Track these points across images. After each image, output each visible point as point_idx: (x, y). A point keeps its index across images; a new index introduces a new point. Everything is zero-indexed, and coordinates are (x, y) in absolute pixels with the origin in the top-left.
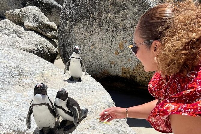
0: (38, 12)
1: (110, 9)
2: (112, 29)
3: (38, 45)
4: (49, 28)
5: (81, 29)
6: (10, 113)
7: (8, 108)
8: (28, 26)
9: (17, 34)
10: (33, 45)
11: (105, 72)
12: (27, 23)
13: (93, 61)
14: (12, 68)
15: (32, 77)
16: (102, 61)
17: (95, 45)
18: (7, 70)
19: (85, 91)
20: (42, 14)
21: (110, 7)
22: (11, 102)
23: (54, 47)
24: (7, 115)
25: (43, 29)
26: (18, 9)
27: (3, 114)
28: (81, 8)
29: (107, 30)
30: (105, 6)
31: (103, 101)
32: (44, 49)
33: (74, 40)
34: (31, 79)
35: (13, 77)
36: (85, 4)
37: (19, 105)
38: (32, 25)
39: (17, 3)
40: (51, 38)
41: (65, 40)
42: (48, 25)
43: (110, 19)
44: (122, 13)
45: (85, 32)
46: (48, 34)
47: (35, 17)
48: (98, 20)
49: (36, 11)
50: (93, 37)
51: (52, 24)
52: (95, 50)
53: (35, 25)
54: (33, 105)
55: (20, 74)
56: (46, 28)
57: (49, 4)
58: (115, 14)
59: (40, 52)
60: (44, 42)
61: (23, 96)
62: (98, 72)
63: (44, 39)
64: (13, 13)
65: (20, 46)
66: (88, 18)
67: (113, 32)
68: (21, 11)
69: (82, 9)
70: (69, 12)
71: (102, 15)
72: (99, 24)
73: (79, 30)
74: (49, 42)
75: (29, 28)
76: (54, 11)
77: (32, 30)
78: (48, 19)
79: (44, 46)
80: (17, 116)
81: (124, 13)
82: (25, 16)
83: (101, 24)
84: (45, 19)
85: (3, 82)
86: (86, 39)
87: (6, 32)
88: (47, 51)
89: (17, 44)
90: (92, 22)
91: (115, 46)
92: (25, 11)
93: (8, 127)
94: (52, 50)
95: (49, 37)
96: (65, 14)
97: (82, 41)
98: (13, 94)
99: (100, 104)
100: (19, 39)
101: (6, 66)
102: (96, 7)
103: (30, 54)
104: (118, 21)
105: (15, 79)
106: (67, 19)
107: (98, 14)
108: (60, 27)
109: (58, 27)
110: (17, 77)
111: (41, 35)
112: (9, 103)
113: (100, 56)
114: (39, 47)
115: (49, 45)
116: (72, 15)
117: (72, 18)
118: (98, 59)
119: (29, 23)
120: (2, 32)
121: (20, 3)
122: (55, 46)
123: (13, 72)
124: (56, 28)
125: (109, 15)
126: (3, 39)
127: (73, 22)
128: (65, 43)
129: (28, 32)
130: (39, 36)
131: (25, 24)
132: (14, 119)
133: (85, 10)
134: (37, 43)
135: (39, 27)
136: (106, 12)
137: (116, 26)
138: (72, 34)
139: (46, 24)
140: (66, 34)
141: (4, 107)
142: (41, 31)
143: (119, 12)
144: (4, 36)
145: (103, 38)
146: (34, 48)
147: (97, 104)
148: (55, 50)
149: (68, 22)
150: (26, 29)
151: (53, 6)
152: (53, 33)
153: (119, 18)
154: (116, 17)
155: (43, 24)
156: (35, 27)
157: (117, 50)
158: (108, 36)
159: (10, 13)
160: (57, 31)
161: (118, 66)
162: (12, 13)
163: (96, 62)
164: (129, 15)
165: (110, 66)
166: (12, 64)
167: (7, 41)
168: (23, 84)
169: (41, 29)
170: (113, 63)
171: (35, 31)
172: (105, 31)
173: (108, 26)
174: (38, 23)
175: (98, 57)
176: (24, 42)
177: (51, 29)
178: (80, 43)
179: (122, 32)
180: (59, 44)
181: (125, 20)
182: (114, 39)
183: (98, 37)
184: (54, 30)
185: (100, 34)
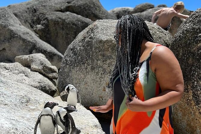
0: (43, 58)
1: (100, 58)
2: (101, 72)
3: (41, 83)
4: (51, 71)
5: (77, 72)
6: (22, 124)
7: (20, 120)
8: (34, 68)
9: (24, 74)
10: (37, 82)
11: (95, 104)
12: (34, 66)
13: (86, 96)
14: (22, 97)
15: (36, 104)
16: (93, 96)
17: (88, 84)
18: (18, 98)
19: (78, 115)
20: (46, 60)
21: (100, 57)
22: (23, 117)
23: (54, 86)
24: (20, 125)
25: (46, 71)
26: (27, 55)
27: (18, 124)
28: (78, 57)
29: (97, 73)
30: (96, 56)
31: (91, 122)
32: (46, 86)
33: (72, 80)
34: (36, 106)
35: (22, 103)
36: (82, 54)
37: (28, 120)
38: (38, 68)
39: (25, 50)
40: (52, 78)
41: (64, 79)
42: (50, 68)
43: (100, 65)
44: (108, 62)
45: (80, 74)
46: (51, 75)
47: (41, 62)
48: (91, 65)
49: (41, 57)
50: (86, 77)
51: (54, 68)
52: (88, 87)
53: (40, 67)
54: (42, 115)
55: (27, 102)
56: (49, 70)
57: (51, 53)
58: (103, 62)
59: (42, 88)
60: (46, 81)
61: (31, 115)
62: (89, 104)
63: (46, 79)
64: (23, 58)
65: (26, 82)
66: (83, 64)
67: (102, 74)
68: (29, 57)
69: (80, 57)
70: (69, 59)
71: (94, 62)
72: (92, 68)
73: (76, 72)
74: (50, 81)
75: (35, 69)
76: (55, 58)
77: (37, 72)
78: (50, 64)
79: (46, 84)
80: (27, 126)
81: (110, 61)
82: (32, 61)
83: (93, 69)
84: (48, 64)
85: (15, 105)
86: (82, 79)
87: (16, 72)
88: (48, 88)
89: (24, 81)
90: (86, 67)
91: (103, 84)
92: (32, 57)
93: (21, 132)
94: (52, 88)
95: (50, 77)
96: (66, 60)
97: (78, 81)
98: (23, 113)
99: (89, 124)
100: (26, 78)
101: (17, 95)
102: (90, 56)
103: (35, 89)
104: (106, 66)
105: (24, 105)
106: (67, 64)
107: (91, 62)
108: (61, 70)
109: (59, 70)
110: (25, 103)
111: (44, 75)
112: (21, 118)
113: (91, 92)
114: (42, 84)
115: (50, 83)
116: (71, 61)
117: (71, 63)
118: (90, 94)
119: (35, 66)
120: (12, 72)
121: (27, 51)
122: (55, 84)
123: (23, 99)
124: (57, 71)
125: (99, 62)
126: (13, 77)
127: (72, 66)
128: (64, 82)
129: (34, 72)
130: (42, 76)
131: (32, 66)
132: (25, 128)
133: (81, 58)
134: (41, 81)
135: (43, 69)
136: (97, 60)
137: (104, 70)
138: (70, 75)
139: (49, 67)
140: (65, 75)
141: (18, 120)
142: (44, 73)
143: (106, 61)
144: (14, 75)
145: (95, 79)
146: (38, 85)
147: (87, 124)
148: (54, 88)
149: (68, 66)
150: (31, 70)
151: (55, 55)
152: (54, 74)
153: (106, 64)
154: (104, 64)
155: (47, 67)
156: (40, 69)
157: (104, 88)
158: (98, 77)
159: (20, 58)
160: (57, 73)
161: (105, 99)
162: (21, 58)
163: (88, 97)
164: (113, 63)
165: (99, 99)
166: (22, 94)
167: (15, 78)
168: (29, 109)
169: (44, 71)
170: (101, 97)
171: (39, 73)
172: (96, 74)
173: (98, 70)
174: (43, 66)
175: (90, 92)
176: (30, 80)
177: (53, 71)
178: (76, 82)
179: (108, 74)
180: (59, 83)
181: (111, 66)
182: (102, 80)
183: (90, 77)
184: (55, 72)
185: (92, 76)
